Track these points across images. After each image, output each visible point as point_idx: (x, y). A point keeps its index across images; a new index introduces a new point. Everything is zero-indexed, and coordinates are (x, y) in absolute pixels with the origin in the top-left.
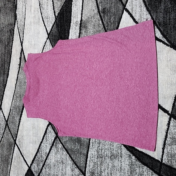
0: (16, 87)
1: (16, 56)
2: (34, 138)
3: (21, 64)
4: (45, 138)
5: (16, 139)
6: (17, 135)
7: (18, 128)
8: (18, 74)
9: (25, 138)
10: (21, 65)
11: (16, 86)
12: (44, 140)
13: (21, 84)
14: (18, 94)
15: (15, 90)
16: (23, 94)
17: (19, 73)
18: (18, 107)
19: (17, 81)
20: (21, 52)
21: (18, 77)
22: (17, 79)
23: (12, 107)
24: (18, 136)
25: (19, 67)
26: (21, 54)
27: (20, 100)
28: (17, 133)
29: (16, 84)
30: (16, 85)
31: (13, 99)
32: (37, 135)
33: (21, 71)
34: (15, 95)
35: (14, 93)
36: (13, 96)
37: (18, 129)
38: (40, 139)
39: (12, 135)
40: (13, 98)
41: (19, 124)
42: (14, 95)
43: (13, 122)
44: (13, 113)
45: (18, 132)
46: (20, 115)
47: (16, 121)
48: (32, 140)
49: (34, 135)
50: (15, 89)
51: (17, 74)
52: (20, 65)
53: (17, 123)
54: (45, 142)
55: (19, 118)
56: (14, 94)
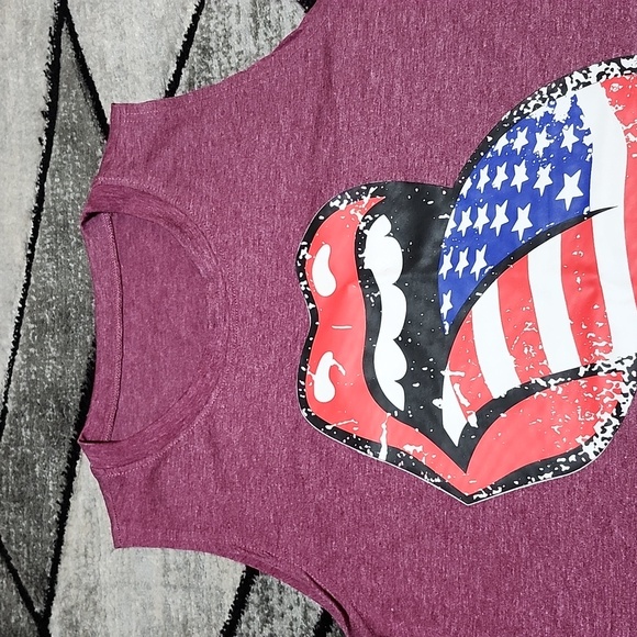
0: (37, 262)
1: (22, 57)
2: (177, 599)
3: (62, 104)
4: (253, 597)
5: (48, 613)
6: (53, 581)
7: (61, 532)
8: (42, 178)
9: (108, 602)
10: (62, 114)
11: (30, 257)
12: (251, 611)
13: (68, 242)
14: (50, 305)
15: (26, 286)
16: (82, 308)
17: (52, 166)
18: (54, 390)
19: (37, 221)
20: (58, 25)
21: (40, 198)
22: (38, 211)
23: (11, 395)
24: (60, 590)
25: (50, 132)
26: (55, 40)
27: (64, 349)
28: (55, 571)
29: (34, 240)
30: (32, 247)
31: (16, 343)
32: (198, 576)
33: (63, 150)
34: (26, 319)
35: (23, 302)
36: (18, 326)
37: (59, 542)
38: (220, 606)
39: (17, 580)
40: (17, 334)
41: (65, 506)
42: (20, 319)
43: (20, 499)
44: (19, 436)
45: (56, 561)
46: (68, 446)
47: (45, 488)
48: (158, 614)
49: (172, 579)
50: (28, 276)
51: (35, 178)
52: (51, 114)
53: (52, 504)
54: (255, 626)
55: (63, 464)
56: (21, 310)
